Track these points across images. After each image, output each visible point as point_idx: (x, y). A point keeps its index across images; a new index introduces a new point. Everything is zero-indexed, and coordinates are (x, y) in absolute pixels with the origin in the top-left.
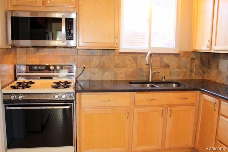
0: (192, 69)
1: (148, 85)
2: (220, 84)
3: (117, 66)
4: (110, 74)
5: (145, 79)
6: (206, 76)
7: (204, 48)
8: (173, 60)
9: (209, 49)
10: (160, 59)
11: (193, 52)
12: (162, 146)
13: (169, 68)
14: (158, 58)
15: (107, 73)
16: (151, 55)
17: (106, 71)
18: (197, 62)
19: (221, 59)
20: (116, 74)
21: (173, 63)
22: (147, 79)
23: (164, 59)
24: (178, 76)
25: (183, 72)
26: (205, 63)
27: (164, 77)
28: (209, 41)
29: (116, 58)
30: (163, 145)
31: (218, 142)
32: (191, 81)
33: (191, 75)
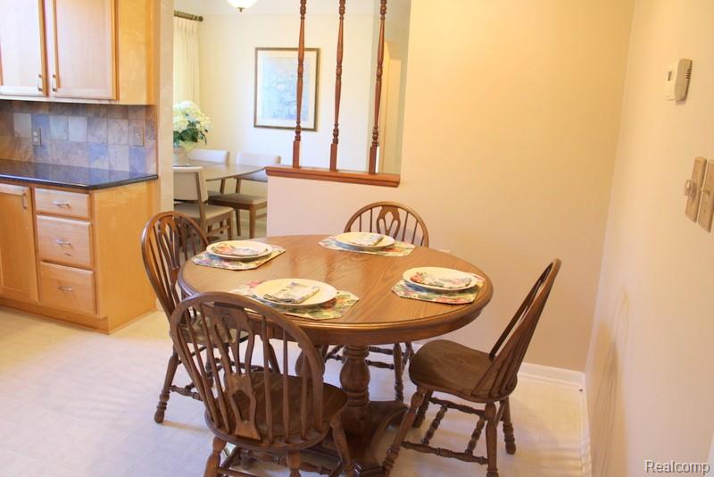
2: (21, 163)
19: (15, 111)
31: (42, 263)
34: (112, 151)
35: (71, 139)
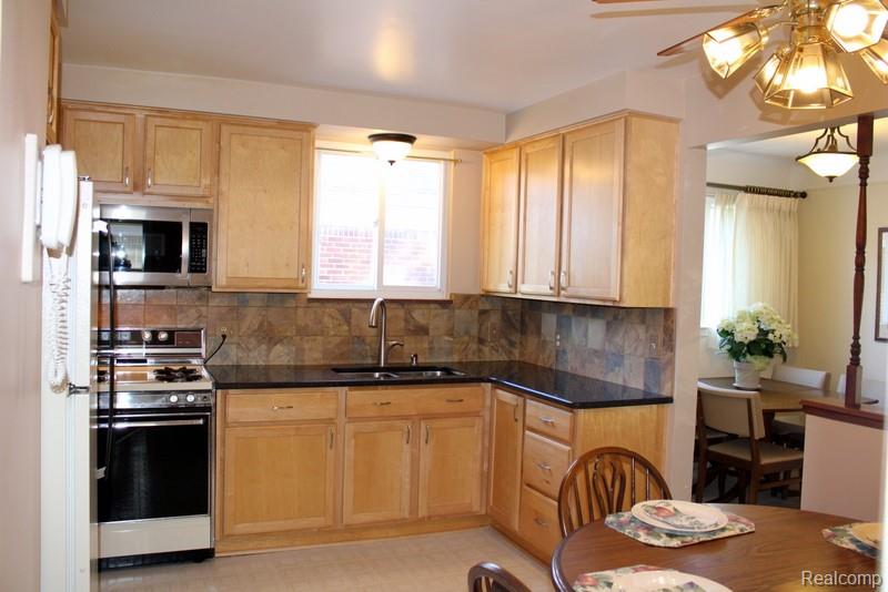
0: (482, 336)
1: (377, 375)
3: (303, 332)
4: (286, 351)
5: (369, 361)
6: (516, 352)
7: (503, 287)
8: (436, 316)
9: (512, 290)
10: (406, 313)
11: (483, 296)
12: (410, 514)
13: (427, 334)
14: (401, 313)
15: (278, 348)
16: (382, 304)
17: (276, 344)
18: (495, 319)
19: (544, 311)
20: (300, 351)
21: (437, 322)
22: (375, 362)
23: (414, 315)
24: (450, 352)
25: (463, 343)
26: (514, 321)
27: (416, 356)
28: (511, 272)
29: (300, 311)
30: (414, 508)
31: (527, 487)
32: (481, 364)
33: (480, 351)
34: (627, 362)
35: (589, 346)
